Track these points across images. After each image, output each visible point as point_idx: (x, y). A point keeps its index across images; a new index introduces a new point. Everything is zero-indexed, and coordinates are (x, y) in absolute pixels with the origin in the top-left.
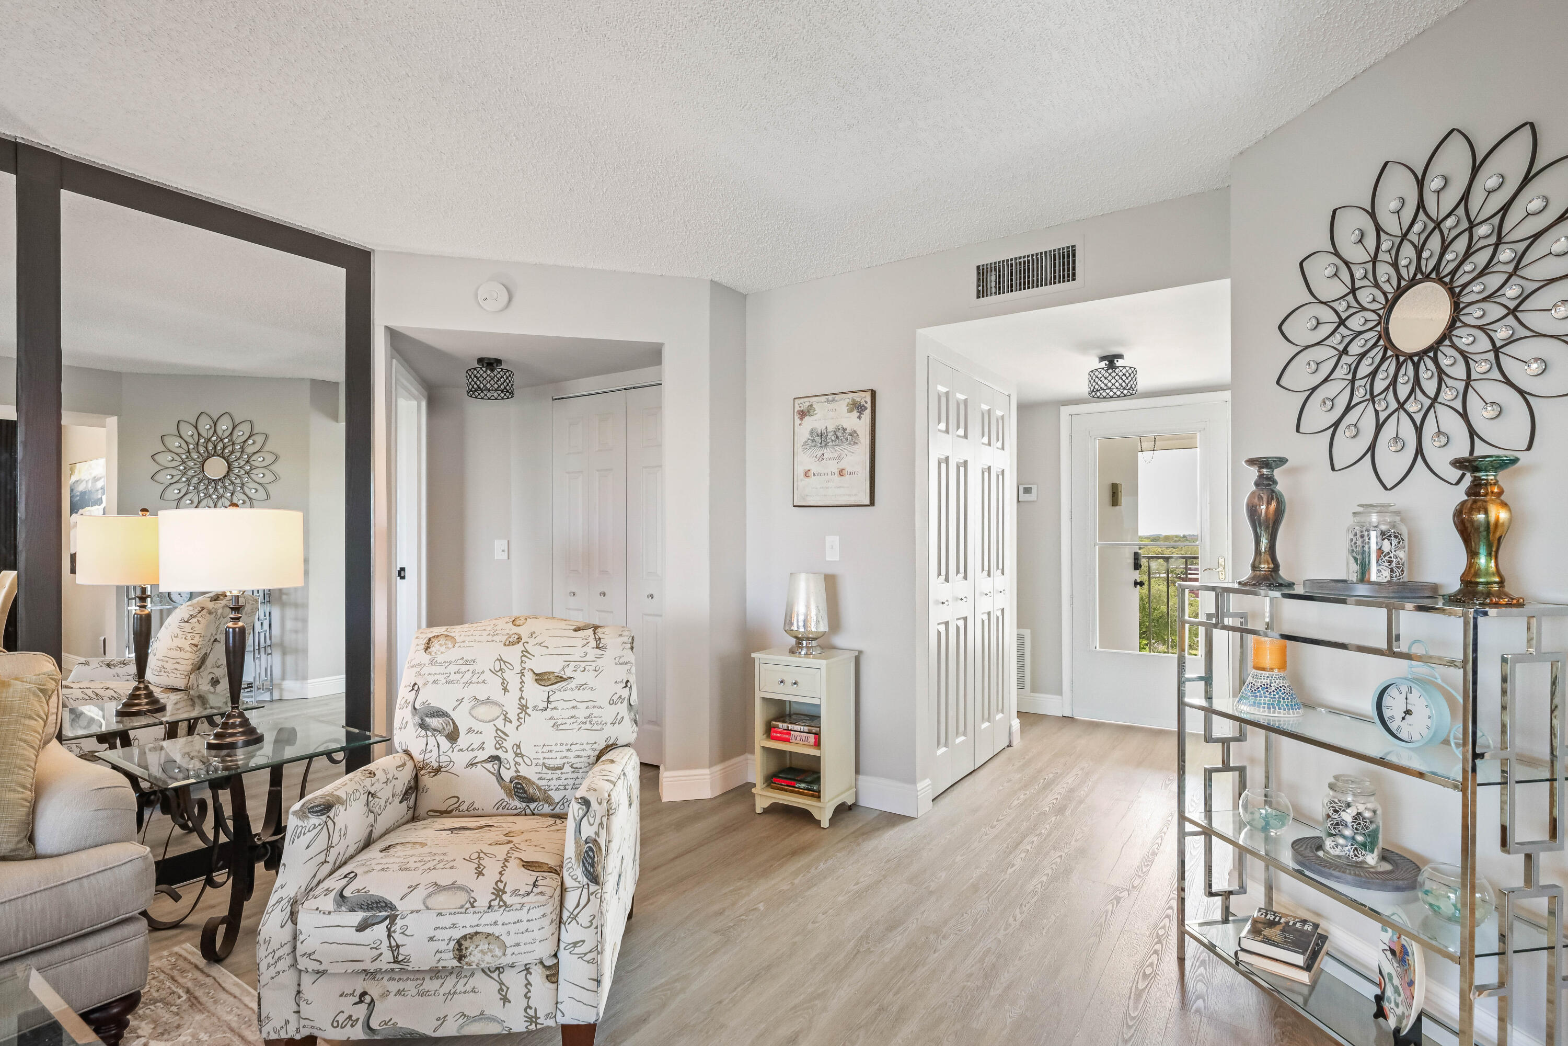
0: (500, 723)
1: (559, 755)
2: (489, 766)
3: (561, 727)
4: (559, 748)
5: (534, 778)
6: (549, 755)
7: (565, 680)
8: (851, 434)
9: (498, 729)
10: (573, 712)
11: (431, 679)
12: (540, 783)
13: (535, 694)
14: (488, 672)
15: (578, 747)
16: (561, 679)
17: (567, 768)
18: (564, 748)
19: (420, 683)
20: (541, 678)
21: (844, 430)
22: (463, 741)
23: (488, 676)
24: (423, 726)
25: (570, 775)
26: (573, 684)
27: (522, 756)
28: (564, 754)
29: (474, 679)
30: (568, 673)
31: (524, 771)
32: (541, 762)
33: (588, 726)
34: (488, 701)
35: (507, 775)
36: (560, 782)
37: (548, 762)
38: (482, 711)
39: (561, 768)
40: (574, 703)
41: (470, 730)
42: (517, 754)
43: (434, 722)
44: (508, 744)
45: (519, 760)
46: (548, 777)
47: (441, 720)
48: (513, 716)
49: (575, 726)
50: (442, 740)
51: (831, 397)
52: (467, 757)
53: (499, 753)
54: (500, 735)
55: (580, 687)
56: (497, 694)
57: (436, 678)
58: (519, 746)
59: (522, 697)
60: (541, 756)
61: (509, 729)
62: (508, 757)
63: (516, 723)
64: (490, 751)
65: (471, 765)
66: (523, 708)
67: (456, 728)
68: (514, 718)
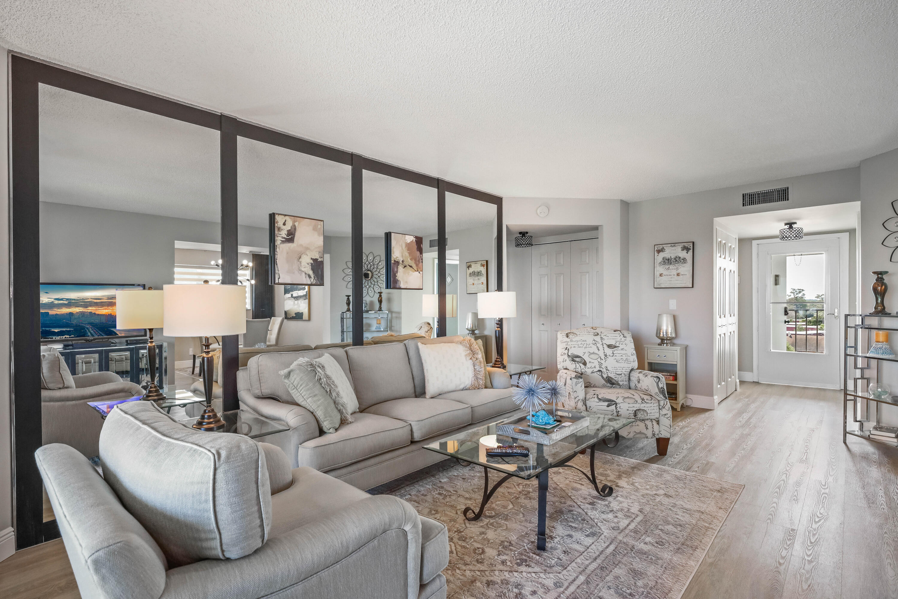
0: (599, 360)
1: (620, 370)
2: (598, 373)
3: (618, 362)
4: (619, 368)
5: (613, 377)
6: (617, 370)
7: (617, 347)
8: (682, 259)
9: (599, 362)
10: (622, 357)
11: (573, 346)
12: (616, 379)
13: (609, 351)
14: (591, 344)
15: (625, 368)
16: (615, 347)
17: (623, 375)
18: (621, 368)
19: (568, 347)
20: (609, 346)
21: (680, 258)
22: (588, 365)
23: (592, 345)
24: (573, 360)
25: (624, 377)
26: (620, 348)
28: (621, 370)
29: (587, 346)
30: (617, 345)
31: (610, 375)
32: (615, 372)
33: (627, 362)
34: (594, 353)
35: (605, 376)
36: (621, 379)
37: (617, 373)
38: (592, 356)
39: (621, 375)
40: (622, 355)
41: (590, 362)
42: (607, 370)
43: (577, 359)
44: (603, 366)
45: (608, 371)
46: (618, 377)
47: (579, 359)
48: (603, 357)
49: (623, 362)
50: (581, 365)
51: (674, 244)
52: (591, 370)
53: (601, 369)
54: (600, 364)
55: (622, 349)
56: (596, 351)
57: (574, 346)
58: (607, 367)
59: (604, 352)
60: (614, 371)
61: (602, 362)
62: (604, 370)
63: (604, 360)
64: (598, 368)
65: (593, 372)
66: (606, 355)
67: (585, 361)
68: (603, 359)
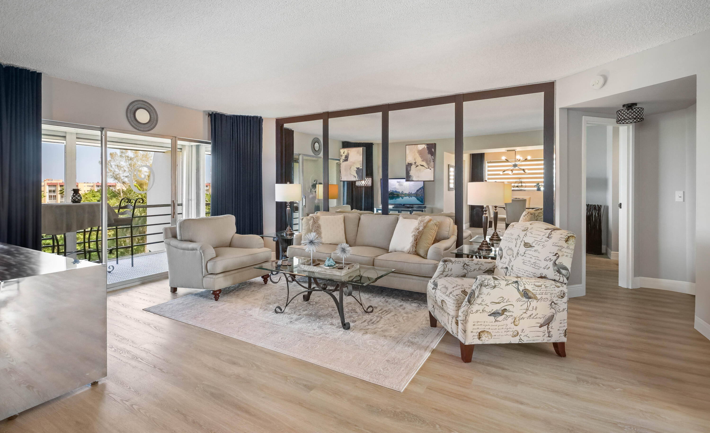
0: (511, 256)
1: (522, 273)
2: (505, 270)
3: (525, 264)
4: (522, 271)
6: (519, 272)
9: (510, 259)
13: (523, 249)
14: (514, 239)
15: (528, 272)
16: (531, 246)
18: (524, 271)
20: (526, 244)
26: (533, 249)
27: (513, 270)
28: (523, 273)
30: (534, 245)
33: (533, 266)
38: (509, 251)
40: (531, 256)
45: (512, 271)
52: (502, 265)
53: (508, 267)
54: (510, 261)
55: (535, 251)
56: (513, 247)
58: (513, 266)
59: (519, 249)
62: (509, 268)
63: (514, 258)
64: (506, 265)
65: (501, 268)
66: (518, 253)
68: (514, 256)
